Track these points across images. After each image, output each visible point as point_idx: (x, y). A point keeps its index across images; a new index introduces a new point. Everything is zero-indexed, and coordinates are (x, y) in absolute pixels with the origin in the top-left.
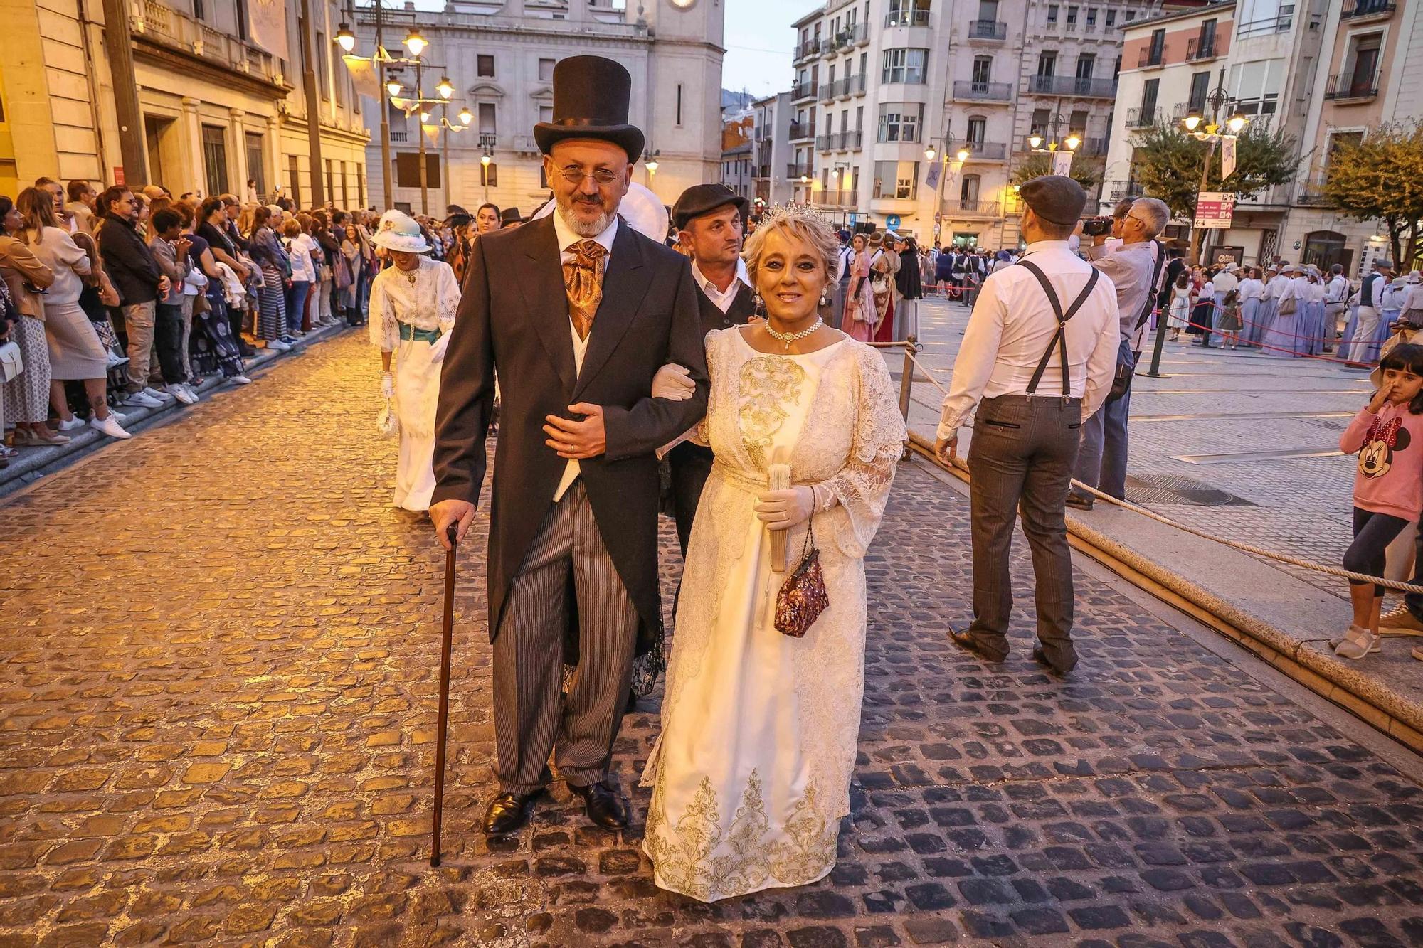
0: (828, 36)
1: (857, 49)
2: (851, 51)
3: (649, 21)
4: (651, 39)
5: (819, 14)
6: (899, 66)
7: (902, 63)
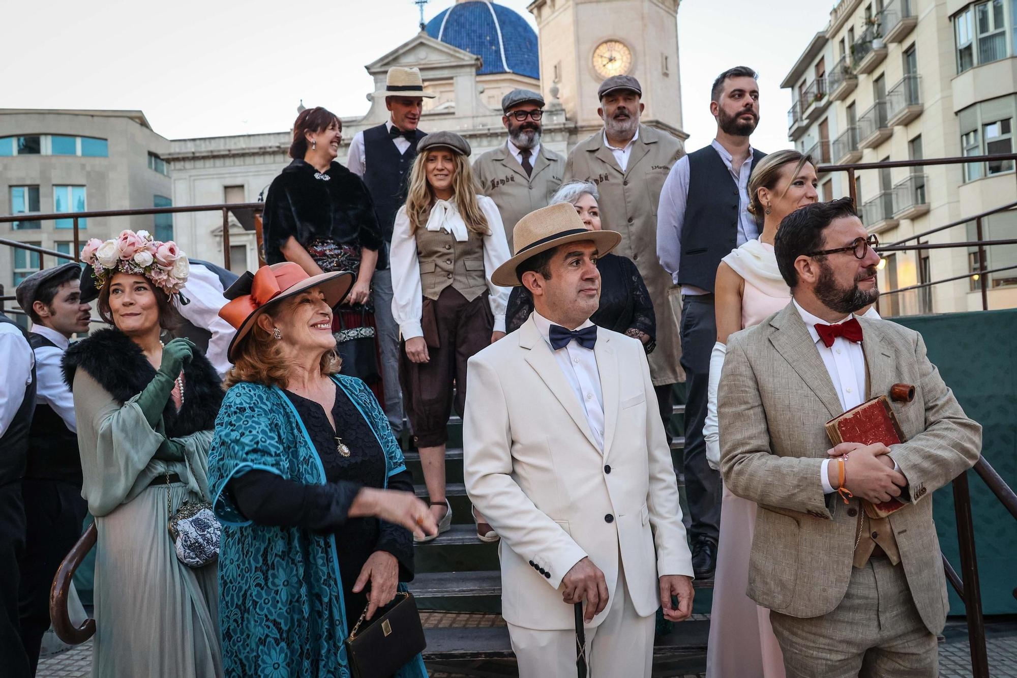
0: (837, 58)
1: (892, 47)
2: (882, 58)
3: (569, 107)
4: (571, 125)
5: (820, 43)
6: (992, 30)
7: (999, 22)
